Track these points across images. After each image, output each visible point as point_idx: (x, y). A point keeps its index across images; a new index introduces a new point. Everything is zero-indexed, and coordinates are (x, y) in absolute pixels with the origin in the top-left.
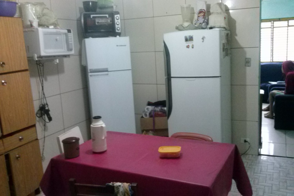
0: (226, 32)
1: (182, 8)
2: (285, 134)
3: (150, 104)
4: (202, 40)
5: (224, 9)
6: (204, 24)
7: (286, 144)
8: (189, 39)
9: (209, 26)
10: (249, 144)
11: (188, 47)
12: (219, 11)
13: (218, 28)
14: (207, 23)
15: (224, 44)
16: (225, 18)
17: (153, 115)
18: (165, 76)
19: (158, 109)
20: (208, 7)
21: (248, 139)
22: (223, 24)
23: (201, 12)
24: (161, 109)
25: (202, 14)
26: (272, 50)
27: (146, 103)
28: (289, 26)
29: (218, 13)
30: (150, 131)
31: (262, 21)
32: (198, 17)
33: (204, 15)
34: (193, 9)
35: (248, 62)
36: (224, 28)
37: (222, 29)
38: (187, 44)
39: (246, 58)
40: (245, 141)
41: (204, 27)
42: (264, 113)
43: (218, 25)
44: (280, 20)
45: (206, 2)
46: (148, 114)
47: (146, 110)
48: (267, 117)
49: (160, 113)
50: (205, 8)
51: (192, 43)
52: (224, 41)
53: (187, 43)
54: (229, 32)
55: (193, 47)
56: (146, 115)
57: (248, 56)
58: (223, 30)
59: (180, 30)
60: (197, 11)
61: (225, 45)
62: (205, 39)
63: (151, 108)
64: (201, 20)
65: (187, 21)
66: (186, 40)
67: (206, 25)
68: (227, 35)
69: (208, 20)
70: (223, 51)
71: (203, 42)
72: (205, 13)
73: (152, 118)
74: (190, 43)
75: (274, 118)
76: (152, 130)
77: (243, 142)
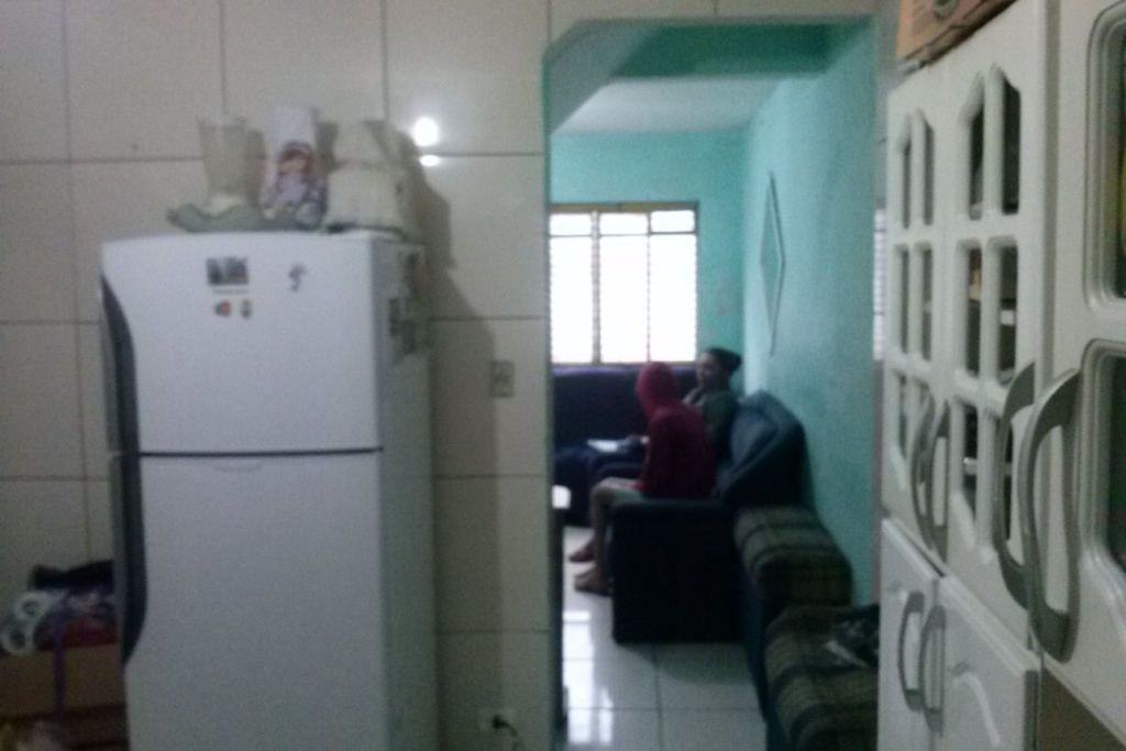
0: (407, 249)
1: (206, 130)
2: (655, 661)
3: (44, 579)
4: (289, 282)
5: (394, 149)
6: (306, 208)
7: (659, 710)
8: (227, 274)
9: (329, 219)
10: (514, 733)
11: (223, 309)
12: (374, 154)
13: (368, 227)
14: (322, 206)
15: (394, 303)
16: (399, 189)
17: (56, 637)
18: (111, 447)
19: (86, 602)
20: (327, 133)
21: (508, 714)
22: (390, 213)
23: (291, 153)
24: (102, 605)
25: (297, 164)
26: (597, 320)
27: (25, 574)
28: (650, 233)
29: (367, 165)
30: (40, 724)
31: (553, 207)
32: (282, 174)
33: (307, 171)
34: (257, 138)
35: (500, 379)
36: (396, 230)
37: (388, 236)
38: (219, 299)
39: (494, 364)
40: (498, 723)
41: (308, 220)
42: (572, 571)
43: (367, 214)
44: (620, 207)
45: (315, 113)
46: (29, 632)
47: (21, 615)
48: (585, 587)
49: (95, 625)
50: (308, 137)
51: (244, 292)
52: (396, 289)
53: (221, 292)
54: (420, 249)
55: (246, 313)
56: (18, 639)
57: (502, 352)
58: (389, 241)
59: (192, 229)
60: (274, 147)
61: (402, 305)
62: (304, 279)
63: (46, 601)
64: (294, 189)
65: (229, 190)
66: (216, 276)
67: (313, 215)
68: (412, 261)
69: (324, 192)
70: (393, 331)
71: (295, 288)
72: (309, 159)
73: (49, 656)
74: (233, 295)
75: (611, 590)
76: (46, 717)
77: (485, 726)
